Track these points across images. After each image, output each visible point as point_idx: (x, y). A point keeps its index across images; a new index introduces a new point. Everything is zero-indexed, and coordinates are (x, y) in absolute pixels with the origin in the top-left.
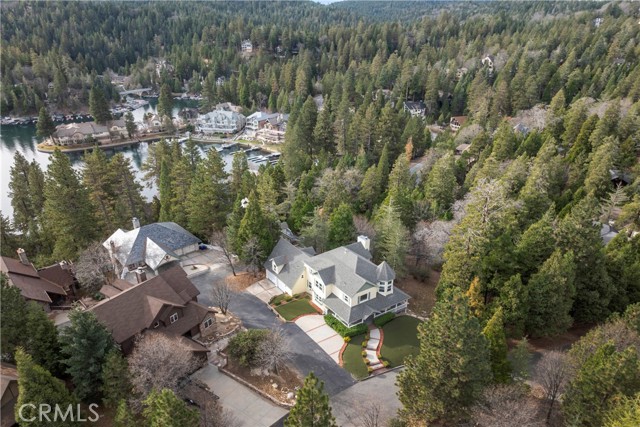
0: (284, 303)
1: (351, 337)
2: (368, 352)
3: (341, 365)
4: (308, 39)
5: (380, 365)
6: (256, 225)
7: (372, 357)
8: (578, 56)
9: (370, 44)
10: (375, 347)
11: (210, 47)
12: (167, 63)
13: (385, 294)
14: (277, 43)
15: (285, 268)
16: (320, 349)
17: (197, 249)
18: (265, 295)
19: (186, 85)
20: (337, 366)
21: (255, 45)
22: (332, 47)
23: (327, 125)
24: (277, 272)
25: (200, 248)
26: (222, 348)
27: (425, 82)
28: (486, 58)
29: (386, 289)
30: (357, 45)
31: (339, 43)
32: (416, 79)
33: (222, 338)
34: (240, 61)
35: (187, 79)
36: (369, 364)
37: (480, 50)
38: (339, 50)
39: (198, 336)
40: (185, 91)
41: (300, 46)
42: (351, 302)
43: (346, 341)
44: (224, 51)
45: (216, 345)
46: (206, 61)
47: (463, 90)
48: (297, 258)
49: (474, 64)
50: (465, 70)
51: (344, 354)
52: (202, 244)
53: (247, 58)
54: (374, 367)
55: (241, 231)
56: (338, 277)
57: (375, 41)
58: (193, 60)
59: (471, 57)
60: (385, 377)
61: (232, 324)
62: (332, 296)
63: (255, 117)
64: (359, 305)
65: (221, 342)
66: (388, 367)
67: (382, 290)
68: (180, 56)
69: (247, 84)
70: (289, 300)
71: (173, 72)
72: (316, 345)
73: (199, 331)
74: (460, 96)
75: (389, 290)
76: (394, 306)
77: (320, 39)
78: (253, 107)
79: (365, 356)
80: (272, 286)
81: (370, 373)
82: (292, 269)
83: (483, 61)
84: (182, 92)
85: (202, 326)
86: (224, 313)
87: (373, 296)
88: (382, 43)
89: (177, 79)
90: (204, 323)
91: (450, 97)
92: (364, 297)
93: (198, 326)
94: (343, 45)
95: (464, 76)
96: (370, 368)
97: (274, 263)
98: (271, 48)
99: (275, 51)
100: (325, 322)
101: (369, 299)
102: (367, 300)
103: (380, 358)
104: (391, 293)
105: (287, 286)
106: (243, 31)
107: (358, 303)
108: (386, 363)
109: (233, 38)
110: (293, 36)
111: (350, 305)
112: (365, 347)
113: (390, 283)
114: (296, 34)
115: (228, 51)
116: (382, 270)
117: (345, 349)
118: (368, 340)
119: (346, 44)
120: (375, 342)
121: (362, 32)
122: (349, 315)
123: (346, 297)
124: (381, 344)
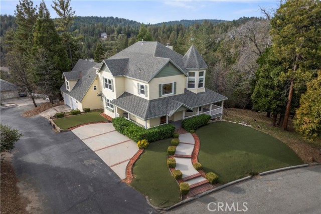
0: (70, 116)
1: (150, 141)
2: (178, 161)
3: (128, 182)
4: (136, 31)
5: (202, 180)
7: (186, 168)
10: (189, 154)
11: (84, 36)
13: (195, 90)
15: (78, 83)
16: (98, 158)
21: (108, 35)
24: (70, 90)
29: (196, 83)
36: (180, 178)
41: (132, 34)
42: (148, 93)
43: (141, 147)
44: (92, 38)
46: (83, 43)
49: (223, 36)
50: (219, 39)
51: (134, 165)
53: (104, 41)
54: (191, 184)
66: (216, 182)
67: (191, 85)
72: (92, 154)
75: (200, 85)
79: (173, 166)
80: (67, 109)
81: (185, 193)
82: (83, 84)
87: (180, 91)
92: (167, 88)
97: (66, 80)
100: (114, 129)
101: (175, 93)
102: (172, 94)
103: (198, 169)
104: (203, 89)
105: (78, 102)
106: (102, 28)
107: (160, 96)
108: (212, 176)
109: (96, 31)
110: (128, 30)
111: (148, 99)
112: (172, 154)
113: (201, 74)
114: (130, 29)
115: (94, 37)
116: (191, 56)
117: (139, 158)
118: (176, 145)
119: (156, 33)
120: (187, 148)
121: (164, 28)
122: (146, 109)
123: (142, 87)
124: (197, 149)
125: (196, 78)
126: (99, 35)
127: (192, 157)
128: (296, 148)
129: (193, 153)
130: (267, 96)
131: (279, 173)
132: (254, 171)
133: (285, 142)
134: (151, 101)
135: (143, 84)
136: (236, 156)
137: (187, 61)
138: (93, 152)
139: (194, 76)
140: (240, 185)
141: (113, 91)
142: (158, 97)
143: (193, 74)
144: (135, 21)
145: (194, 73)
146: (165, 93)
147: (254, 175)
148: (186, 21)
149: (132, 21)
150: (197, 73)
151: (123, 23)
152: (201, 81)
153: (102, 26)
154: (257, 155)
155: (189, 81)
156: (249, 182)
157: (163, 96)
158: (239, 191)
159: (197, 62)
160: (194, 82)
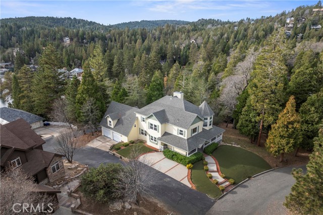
0: (123, 148)
1: (192, 164)
2: (213, 174)
3: (194, 188)
4: (100, 36)
5: (227, 183)
6: (92, 89)
7: (217, 178)
8: (235, 38)
9: (133, 37)
10: (216, 169)
11: (45, 41)
12: (20, 49)
13: (207, 128)
14: (83, 38)
15: (119, 122)
16: (169, 177)
17: (42, 125)
18: (104, 146)
19: (32, 61)
20: (191, 189)
21: (71, 39)
22: (113, 40)
23: (120, 65)
24: (112, 127)
25: (45, 125)
26: (73, 189)
27: (166, 50)
28: (192, 40)
29: (208, 124)
30: (126, 38)
31: (117, 37)
32: (161, 49)
33: (72, 180)
34: (63, 47)
35: (33, 57)
36: (217, 183)
37: (189, 37)
38: (117, 41)
39: (46, 181)
40: (32, 64)
41: (96, 39)
42: (186, 135)
43: (189, 168)
44: (54, 42)
45: (66, 187)
46: (44, 48)
47: (185, 54)
48: (128, 113)
49: (187, 43)
50: (184, 45)
51: (191, 178)
52: (46, 122)
53: (67, 46)
54: (224, 185)
55: (78, 96)
56: (169, 117)
57: (135, 36)
58: (36, 47)
59: (185, 40)
60: (235, 193)
61: (79, 169)
62: (166, 134)
63: (75, 71)
64: (192, 137)
65: (71, 184)
66: (234, 184)
68: (28, 45)
69: (69, 56)
70: (126, 145)
71: (24, 54)
72: (164, 176)
73: (46, 176)
74: (184, 57)
75: (210, 125)
76: (215, 138)
77: (106, 36)
78: (73, 66)
79: (211, 177)
80: (108, 140)
81: (223, 191)
82: (125, 122)
83: (191, 42)
84: (30, 64)
85: (50, 170)
86: (70, 162)
87: (200, 130)
88: (139, 37)
89: (26, 57)
90: (51, 167)
91: (179, 58)
92: (194, 130)
93: (45, 170)
94: (119, 37)
95: (184, 48)
96: (221, 187)
97: (109, 119)
98: (80, 41)
99: (83, 42)
100: (164, 157)
101: (198, 132)
103: (224, 178)
104: (211, 127)
105: (123, 136)
106: (64, 32)
107: (191, 135)
108: (232, 181)
109: (58, 36)
110: (92, 35)
111: (186, 138)
112: (207, 170)
113: (211, 118)
114: (93, 33)
115: (56, 42)
116: (205, 108)
117: (191, 175)
118: (207, 165)
119: (121, 38)
120: (214, 166)
121: (128, 32)
122: (187, 145)
123: (181, 131)
124: (218, 166)
125: (208, 121)
126: (61, 39)
127: (218, 171)
128: (267, 160)
129: (217, 169)
130: (247, 126)
131: (261, 175)
132: (249, 175)
133: (261, 156)
134: (188, 139)
135: (182, 129)
136: (238, 168)
137: (203, 111)
138: (164, 174)
140: (245, 184)
141: (158, 132)
144: (94, 22)
145: (207, 118)
146: (193, 133)
147: (250, 177)
148: (146, 21)
149: (91, 22)
150: (209, 118)
151: (82, 24)
152: (211, 122)
153: (64, 30)
154: (249, 166)
155: (204, 123)
156: (248, 182)
157: (193, 135)
158: (245, 187)
159: (209, 111)
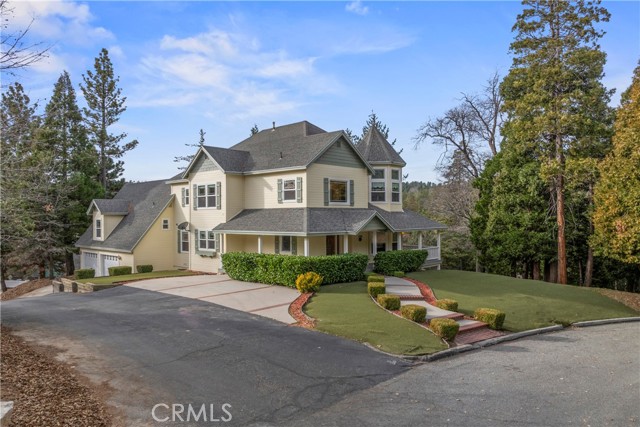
3: (307, 325)
5: (469, 323)
10: (415, 294)
13: (386, 206)
15: (125, 222)
24: (102, 237)
29: (388, 191)
43: (306, 288)
48: (152, 193)
62: (243, 214)
64: (329, 210)
67: (378, 196)
75: (395, 197)
82: (139, 216)
97: (98, 216)
100: (226, 278)
101: (352, 204)
102: (346, 205)
107: (326, 203)
111: (304, 205)
122: (305, 219)
123: (289, 184)
125: (387, 183)
127: (426, 298)
129: (424, 293)
134: (310, 210)
135: (293, 177)
137: (367, 149)
138: (194, 299)
139: (383, 177)
141: (220, 207)
142: (322, 205)
143: (380, 174)
145: (382, 171)
146: (334, 199)
150: (388, 172)
152: (395, 188)
155: (373, 189)
157: (332, 205)
159: (386, 151)
160: (383, 189)
